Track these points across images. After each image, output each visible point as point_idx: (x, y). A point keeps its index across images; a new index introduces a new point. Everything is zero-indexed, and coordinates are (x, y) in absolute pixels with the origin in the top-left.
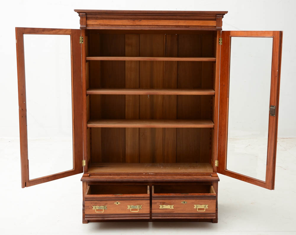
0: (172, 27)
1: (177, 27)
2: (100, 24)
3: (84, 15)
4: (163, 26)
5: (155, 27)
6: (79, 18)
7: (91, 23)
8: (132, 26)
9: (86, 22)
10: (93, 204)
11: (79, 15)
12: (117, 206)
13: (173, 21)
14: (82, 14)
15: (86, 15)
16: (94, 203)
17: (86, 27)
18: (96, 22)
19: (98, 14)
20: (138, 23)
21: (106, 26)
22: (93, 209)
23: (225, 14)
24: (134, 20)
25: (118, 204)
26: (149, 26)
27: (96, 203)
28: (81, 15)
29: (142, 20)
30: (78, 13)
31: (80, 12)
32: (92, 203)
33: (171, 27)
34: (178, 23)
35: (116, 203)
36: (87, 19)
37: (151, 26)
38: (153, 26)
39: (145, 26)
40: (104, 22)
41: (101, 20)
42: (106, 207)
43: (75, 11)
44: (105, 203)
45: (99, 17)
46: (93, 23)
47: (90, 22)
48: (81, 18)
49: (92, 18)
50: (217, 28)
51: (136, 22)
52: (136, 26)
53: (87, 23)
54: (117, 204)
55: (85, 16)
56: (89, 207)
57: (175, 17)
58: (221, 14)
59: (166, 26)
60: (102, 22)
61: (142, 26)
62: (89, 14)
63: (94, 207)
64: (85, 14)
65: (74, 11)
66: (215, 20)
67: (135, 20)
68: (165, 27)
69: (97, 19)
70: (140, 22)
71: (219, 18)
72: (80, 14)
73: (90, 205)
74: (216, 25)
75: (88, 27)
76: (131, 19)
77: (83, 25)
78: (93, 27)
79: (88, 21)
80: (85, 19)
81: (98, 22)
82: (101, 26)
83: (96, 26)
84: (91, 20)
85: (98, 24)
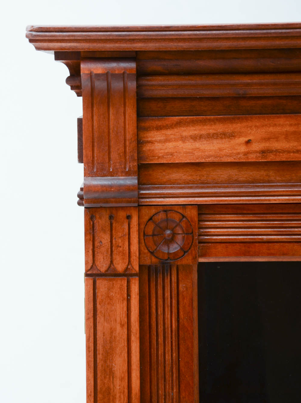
2: (263, 152)
3: (123, 76)
7: (180, 144)
9: (140, 143)
11: (72, 82)
14: (98, 68)
15: (140, 74)
17: (141, 184)
18: (232, 136)
28: (92, 76)
30: (58, 56)
48: (88, 106)
53: (146, 148)
55: (132, 85)
72: (85, 67)
77: (112, 174)
78: (204, 184)
79: (159, 128)
80: (131, 113)
81: (248, 142)
82: (272, 174)
83: (233, 173)
84: (178, 124)
85: (252, 158)
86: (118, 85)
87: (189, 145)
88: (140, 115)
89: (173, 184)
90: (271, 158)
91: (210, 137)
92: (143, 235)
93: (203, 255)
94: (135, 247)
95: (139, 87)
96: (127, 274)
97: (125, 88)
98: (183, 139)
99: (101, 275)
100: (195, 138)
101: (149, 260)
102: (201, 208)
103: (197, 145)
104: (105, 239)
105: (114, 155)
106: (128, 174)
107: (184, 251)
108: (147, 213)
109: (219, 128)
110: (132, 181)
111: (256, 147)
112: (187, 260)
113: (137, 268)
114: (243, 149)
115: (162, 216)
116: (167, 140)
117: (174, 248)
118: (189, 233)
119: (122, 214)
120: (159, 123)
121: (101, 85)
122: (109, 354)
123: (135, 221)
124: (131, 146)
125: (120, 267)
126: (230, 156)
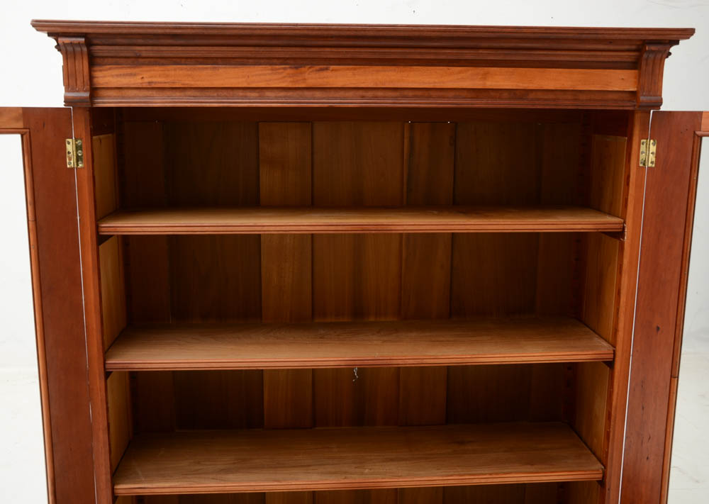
0: (455, 98)
1: (477, 98)
2: (149, 83)
3: (79, 44)
4: (419, 93)
5: (384, 98)
6: (58, 58)
7: (110, 79)
8: (290, 94)
9: (91, 78)
11: (58, 47)
13: (460, 72)
14: (67, 40)
15: (89, 44)
17: (92, 97)
18: (135, 75)
19: (140, 41)
20: (313, 77)
21: (178, 94)
23: (677, 43)
24: (296, 68)
26: (361, 93)
28: (65, 44)
29: (332, 67)
30: (50, 34)
31: (59, 32)
33: (451, 94)
34: (485, 77)
36: (93, 61)
37: (370, 94)
38: (380, 93)
39: (342, 93)
40: (167, 76)
41: (157, 68)
43: (39, 25)
45: (144, 54)
46: (124, 81)
47: (108, 77)
48: (66, 59)
49: (117, 60)
50: (642, 98)
51: (306, 76)
52: (307, 93)
53: (95, 80)
55: (85, 49)
57: (469, 55)
58: (662, 42)
59: (432, 93)
60: (160, 76)
61: (332, 94)
62: (104, 41)
64: (82, 40)
65: (34, 26)
66: (635, 65)
67: (303, 65)
68: (430, 97)
69: (137, 61)
70: (325, 74)
71: (651, 56)
72: (61, 40)
74: (635, 89)
76: (284, 61)
77: (78, 91)
78: (123, 98)
79: (101, 71)
80: (86, 62)
81: (142, 78)
83: (136, 92)
84: (110, 69)
85: (144, 86)
86: (78, 49)
87: (115, 79)
88: (91, 64)
89: (109, 97)
90: (153, 86)
91: (125, 75)
95: (88, 50)
97: (82, 50)
98: (112, 76)
100: (117, 76)
103: (119, 79)
105: (79, 82)
106: (85, 91)
109: (129, 71)
110: (88, 95)
111: (146, 80)
114: (140, 81)
116: (105, 77)
120: (101, 68)
121: (70, 49)
124: (87, 78)
126: (134, 84)
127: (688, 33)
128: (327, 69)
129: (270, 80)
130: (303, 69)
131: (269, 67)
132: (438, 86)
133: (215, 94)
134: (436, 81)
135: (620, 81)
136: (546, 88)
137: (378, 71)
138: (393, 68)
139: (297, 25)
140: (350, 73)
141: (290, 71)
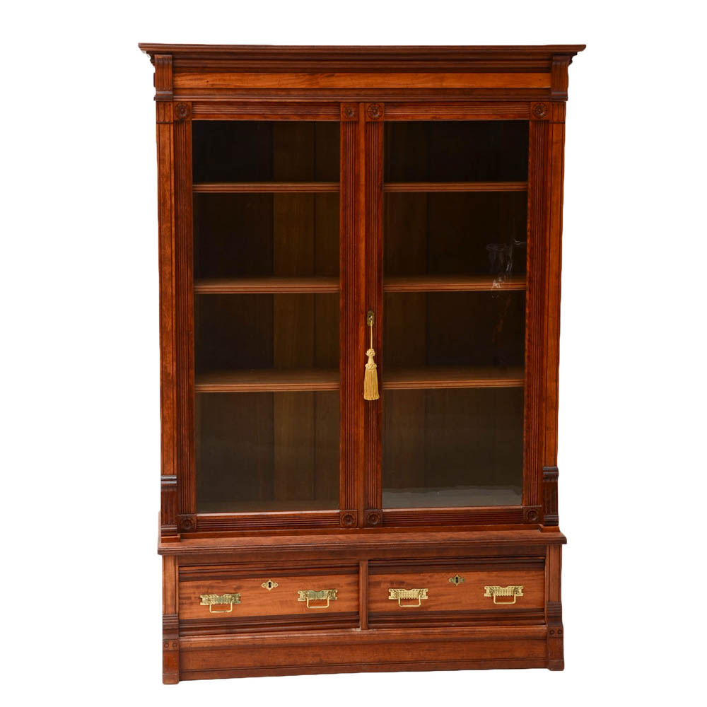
0: (422, 94)
1: (436, 94)
2: (213, 85)
3: (168, 59)
4: (396, 92)
5: (372, 95)
6: (152, 69)
8: (308, 93)
9: (173, 81)
10: (202, 590)
11: (153, 61)
12: (269, 592)
13: (425, 77)
14: (160, 56)
15: (174, 59)
16: (204, 586)
17: (174, 94)
18: (202, 79)
20: (324, 82)
21: (231, 92)
22: (201, 604)
23: (576, 54)
24: (312, 75)
25: (272, 587)
26: (356, 92)
27: (211, 587)
28: (158, 59)
29: (337, 74)
30: (147, 53)
31: (154, 51)
32: (198, 587)
33: (419, 92)
34: (442, 80)
35: (265, 585)
36: (176, 70)
37: (363, 93)
38: (370, 92)
39: (343, 92)
40: (224, 80)
41: (218, 75)
42: (237, 599)
43: (143, 47)
44: (235, 586)
45: (209, 65)
46: (195, 84)
47: (185, 81)
48: (157, 69)
49: (191, 70)
50: (553, 93)
51: (319, 80)
52: (319, 93)
53: (176, 83)
54: (268, 588)
55: (171, 62)
56: (190, 598)
57: (430, 65)
58: (568, 52)
59: (406, 92)
60: (219, 80)
61: (336, 93)
62: (183, 56)
63: (204, 599)
64: (171, 56)
65: (140, 47)
66: (547, 70)
67: (317, 73)
69: (203, 70)
70: (332, 79)
71: (559, 63)
72: (156, 56)
73: (194, 593)
74: (549, 87)
75: (180, 95)
76: (303, 70)
77: (164, 91)
78: (194, 95)
79: (179, 76)
80: (170, 71)
81: (207, 82)
82: (215, 92)
83: (203, 91)
84: (186, 75)
85: (209, 87)
86: (166, 62)
87: (189, 82)
88: (174, 72)
89: (184, 95)
90: (214, 87)
91: (195, 80)
92: (174, 111)
93: (194, 118)
94: (172, 115)
95: (173, 63)
96: (169, 123)
97: (168, 63)
98: (187, 80)
99: (161, 123)
100: (191, 80)
101: (176, 119)
102: (193, 102)
103: (191, 82)
104: (162, 111)
105: (165, 84)
106: (169, 91)
107: (187, 116)
108: (176, 104)
109: (199, 77)
110: (171, 93)
111: (210, 83)
112: (188, 119)
113: (172, 121)
114: (206, 84)
115: (180, 105)
116: (182, 80)
117: (184, 115)
118: (189, 110)
119: (167, 104)
121: (161, 62)
122: (164, 148)
123: (172, 106)
124: (170, 82)
125: (167, 121)
126: (202, 86)
127: (582, 47)
128: (333, 76)
129: (295, 83)
130: (316, 76)
131: (294, 74)
132: (410, 87)
133: (256, 93)
134: (408, 83)
135: (539, 81)
136: (485, 86)
137: (368, 77)
138: (378, 74)
139: (314, 46)
140: (349, 79)
141: (307, 77)
